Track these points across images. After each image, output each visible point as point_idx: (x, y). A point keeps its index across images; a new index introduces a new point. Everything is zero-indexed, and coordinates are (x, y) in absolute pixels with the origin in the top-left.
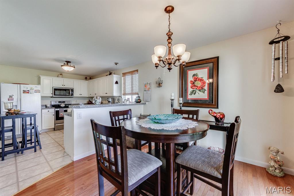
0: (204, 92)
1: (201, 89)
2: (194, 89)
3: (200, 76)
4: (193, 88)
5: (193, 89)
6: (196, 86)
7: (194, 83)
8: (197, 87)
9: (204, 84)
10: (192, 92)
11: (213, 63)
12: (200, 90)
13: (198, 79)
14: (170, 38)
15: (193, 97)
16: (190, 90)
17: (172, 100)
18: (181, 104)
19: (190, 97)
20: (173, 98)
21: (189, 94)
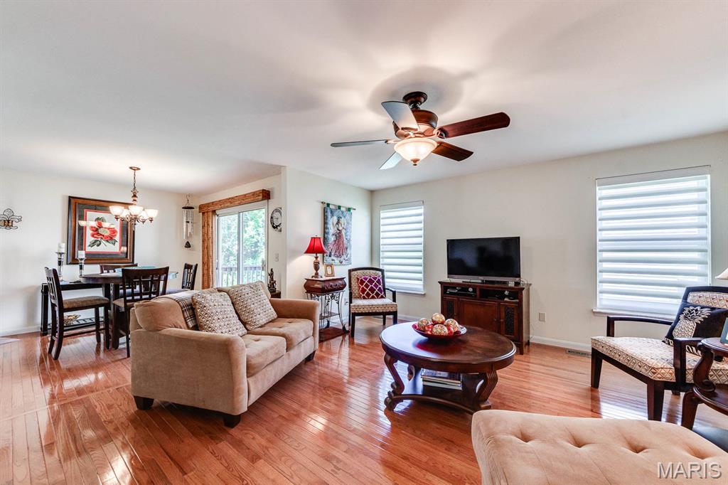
0: (114, 244)
1: (110, 240)
2: (98, 238)
4: (95, 237)
5: (96, 239)
6: (101, 235)
7: (97, 230)
8: (103, 236)
9: (114, 233)
10: (94, 243)
12: (107, 241)
14: (135, 196)
15: (95, 249)
16: (89, 239)
17: (61, 254)
18: (82, 259)
19: (89, 249)
20: (63, 250)
21: (87, 245)
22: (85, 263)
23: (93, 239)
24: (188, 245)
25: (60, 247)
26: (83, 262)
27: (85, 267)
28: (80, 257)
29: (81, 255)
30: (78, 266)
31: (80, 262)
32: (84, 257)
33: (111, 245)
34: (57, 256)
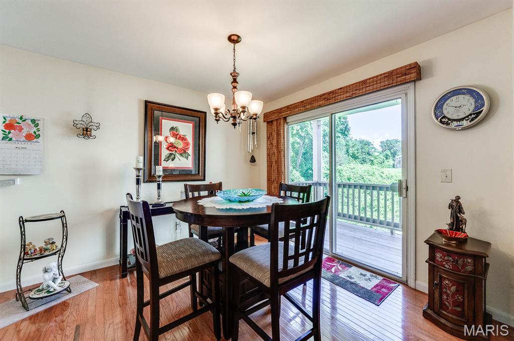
0: (187, 158)
1: (184, 153)
2: (172, 151)
3: (182, 132)
4: (170, 150)
5: (170, 152)
6: (175, 147)
8: (177, 148)
9: (187, 145)
10: (169, 157)
11: (199, 118)
12: (181, 155)
13: (178, 136)
14: (235, 81)
15: (171, 165)
16: (164, 153)
17: (138, 170)
18: (159, 176)
19: (164, 164)
20: (141, 166)
21: (163, 159)
22: (163, 181)
23: (168, 152)
24: (253, 160)
25: (138, 161)
26: (161, 179)
27: (163, 185)
28: (158, 174)
29: (159, 171)
30: (155, 185)
31: (158, 180)
32: (161, 173)
33: (185, 159)
34: (135, 173)
